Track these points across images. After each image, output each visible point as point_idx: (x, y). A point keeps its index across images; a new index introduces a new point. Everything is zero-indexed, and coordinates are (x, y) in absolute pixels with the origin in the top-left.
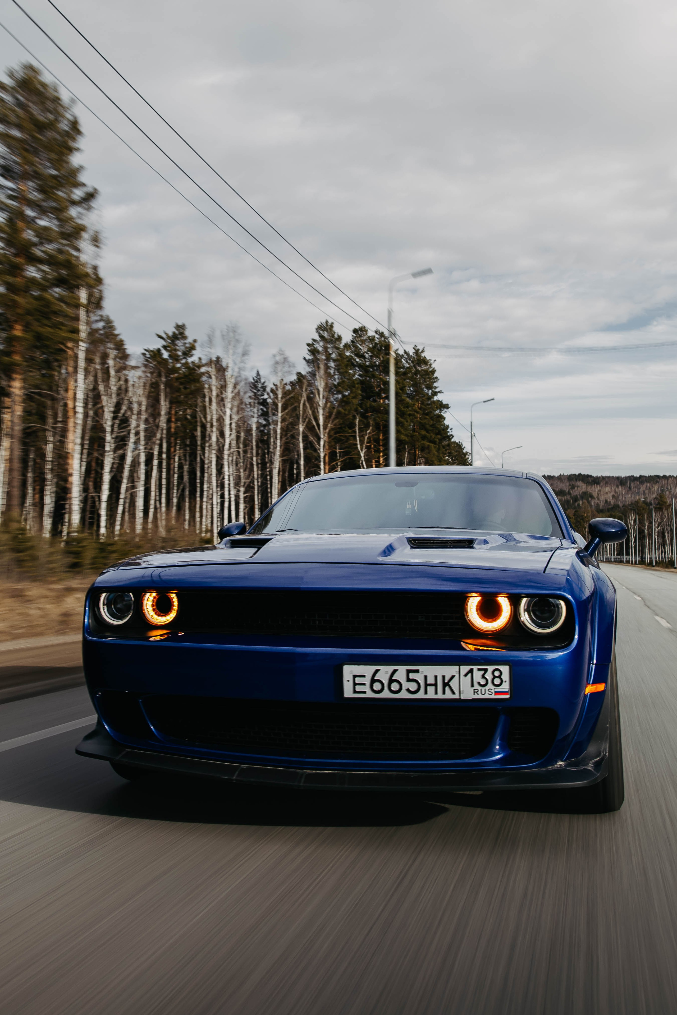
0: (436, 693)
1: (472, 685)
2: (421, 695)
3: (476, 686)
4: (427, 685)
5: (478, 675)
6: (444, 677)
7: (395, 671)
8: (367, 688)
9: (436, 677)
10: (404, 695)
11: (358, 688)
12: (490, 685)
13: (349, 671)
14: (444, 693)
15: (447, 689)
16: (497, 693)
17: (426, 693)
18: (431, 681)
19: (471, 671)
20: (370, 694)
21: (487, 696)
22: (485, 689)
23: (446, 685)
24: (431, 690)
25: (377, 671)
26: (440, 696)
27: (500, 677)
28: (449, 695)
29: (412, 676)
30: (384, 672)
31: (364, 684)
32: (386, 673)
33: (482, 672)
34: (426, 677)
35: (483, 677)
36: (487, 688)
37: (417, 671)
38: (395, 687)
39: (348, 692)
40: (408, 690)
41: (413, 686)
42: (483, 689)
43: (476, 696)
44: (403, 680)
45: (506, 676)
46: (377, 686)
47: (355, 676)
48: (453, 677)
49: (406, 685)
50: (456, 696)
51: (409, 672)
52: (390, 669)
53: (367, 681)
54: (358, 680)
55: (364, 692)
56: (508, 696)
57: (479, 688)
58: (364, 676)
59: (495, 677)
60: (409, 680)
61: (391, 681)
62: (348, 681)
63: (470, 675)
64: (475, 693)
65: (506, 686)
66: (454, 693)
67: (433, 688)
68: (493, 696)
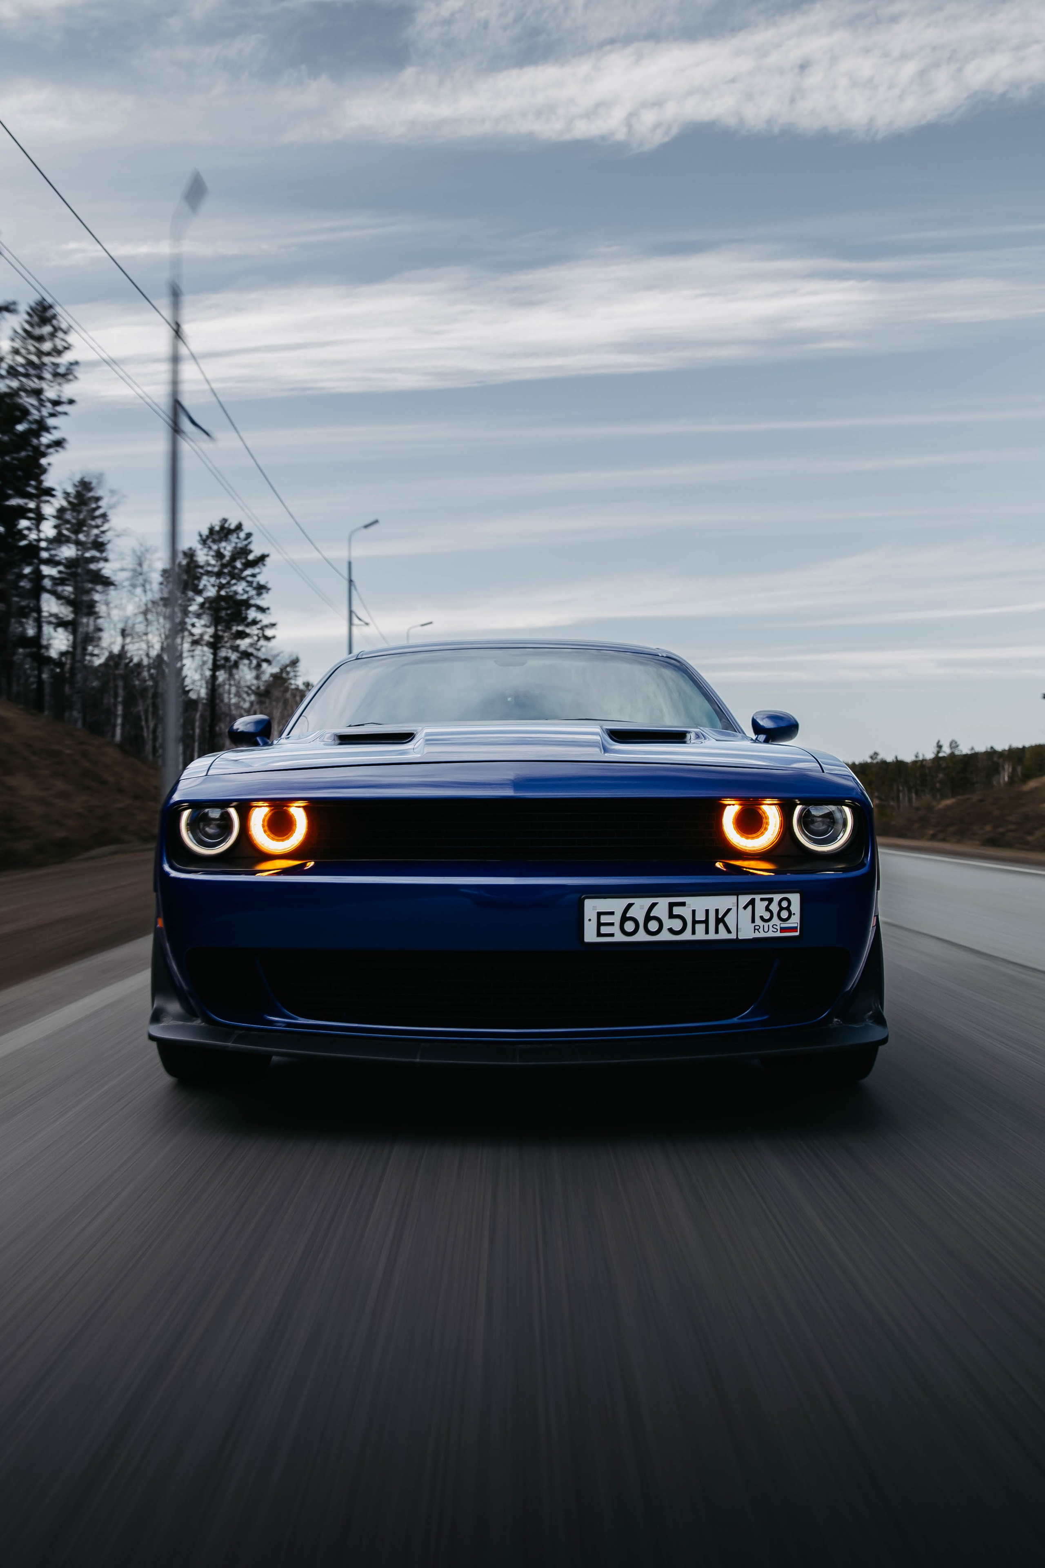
0: (707, 932)
1: (753, 921)
2: (687, 936)
3: (758, 921)
4: (695, 922)
5: (760, 906)
6: (717, 911)
7: (654, 905)
8: (616, 929)
9: (707, 911)
10: (665, 936)
11: (604, 930)
12: (775, 920)
13: (592, 907)
14: (717, 932)
15: (721, 926)
16: (783, 930)
17: (694, 933)
18: (701, 916)
19: (752, 902)
20: (619, 937)
21: (771, 934)
22: (769, 925)
23: (720, 920)
24: (700, 928)
25: (630, 906)
26: (712, 936)
27: (788, 908)
28: (723, 935)
29: (677, 910)
30: (640, 907)
31: (612, 924)
32: (642, 907)
33: (766, 903)
34: (694, 912)
35: (767, 909)
36: (771, 923)
37: (683, 904)
38: (653, 926)
39: (590, 935)
40: (671, 930)
41: (677, 925)
42: (766, 925)
43: (757, 935)
44: (664, 917)
45: (796, 907)
46: (629, 926)
47: (599, 914)
48: (729, 910)
49: (668, 923)
50: (733, 936)
51: (671, 905)
52: (647, 902)
53: (616, 919)
54: (604, 919)
55: (612, 935)
56: (797, 934)
57: (761, 923)
58: (612, 913)
59: (781, 909)
60: (671, 916)
61: (648, 918)
62: (590, 920)
63: (750, 907)
64: (756, 931)
65: (795, 921)
66: (729, 932)
67: (703, 926)
68: (779, 934)
